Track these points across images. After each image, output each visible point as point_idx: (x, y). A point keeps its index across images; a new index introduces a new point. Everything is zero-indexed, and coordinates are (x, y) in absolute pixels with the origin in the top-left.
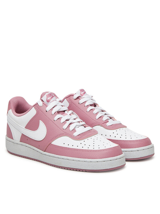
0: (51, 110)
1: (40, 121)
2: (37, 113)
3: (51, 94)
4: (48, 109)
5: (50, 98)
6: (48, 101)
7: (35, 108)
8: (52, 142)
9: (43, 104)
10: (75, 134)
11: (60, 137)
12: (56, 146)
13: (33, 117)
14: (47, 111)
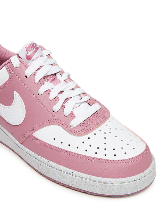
0: (34, 74)
1: (15, 92)
2: (10, 78)
3: (33, 46)
4: (29, 72)
5: (32, 52)
6: (29, 58)
7: (7, 69)
8: (34, 132)
9: (21, 64)
10: (75, 123)
11: (48, 125)
12: (40, 141)
13: (5, 84)
14: (26, 77)
